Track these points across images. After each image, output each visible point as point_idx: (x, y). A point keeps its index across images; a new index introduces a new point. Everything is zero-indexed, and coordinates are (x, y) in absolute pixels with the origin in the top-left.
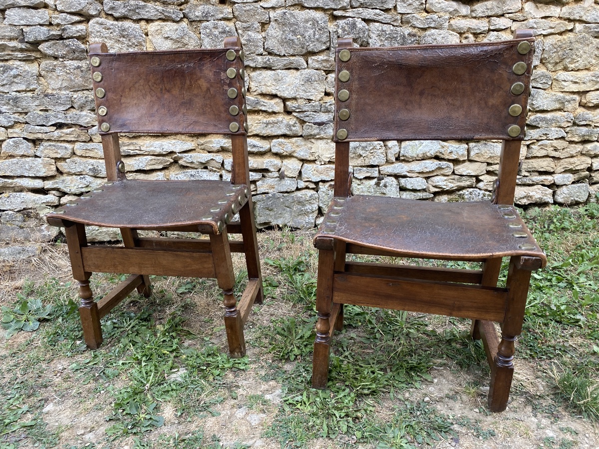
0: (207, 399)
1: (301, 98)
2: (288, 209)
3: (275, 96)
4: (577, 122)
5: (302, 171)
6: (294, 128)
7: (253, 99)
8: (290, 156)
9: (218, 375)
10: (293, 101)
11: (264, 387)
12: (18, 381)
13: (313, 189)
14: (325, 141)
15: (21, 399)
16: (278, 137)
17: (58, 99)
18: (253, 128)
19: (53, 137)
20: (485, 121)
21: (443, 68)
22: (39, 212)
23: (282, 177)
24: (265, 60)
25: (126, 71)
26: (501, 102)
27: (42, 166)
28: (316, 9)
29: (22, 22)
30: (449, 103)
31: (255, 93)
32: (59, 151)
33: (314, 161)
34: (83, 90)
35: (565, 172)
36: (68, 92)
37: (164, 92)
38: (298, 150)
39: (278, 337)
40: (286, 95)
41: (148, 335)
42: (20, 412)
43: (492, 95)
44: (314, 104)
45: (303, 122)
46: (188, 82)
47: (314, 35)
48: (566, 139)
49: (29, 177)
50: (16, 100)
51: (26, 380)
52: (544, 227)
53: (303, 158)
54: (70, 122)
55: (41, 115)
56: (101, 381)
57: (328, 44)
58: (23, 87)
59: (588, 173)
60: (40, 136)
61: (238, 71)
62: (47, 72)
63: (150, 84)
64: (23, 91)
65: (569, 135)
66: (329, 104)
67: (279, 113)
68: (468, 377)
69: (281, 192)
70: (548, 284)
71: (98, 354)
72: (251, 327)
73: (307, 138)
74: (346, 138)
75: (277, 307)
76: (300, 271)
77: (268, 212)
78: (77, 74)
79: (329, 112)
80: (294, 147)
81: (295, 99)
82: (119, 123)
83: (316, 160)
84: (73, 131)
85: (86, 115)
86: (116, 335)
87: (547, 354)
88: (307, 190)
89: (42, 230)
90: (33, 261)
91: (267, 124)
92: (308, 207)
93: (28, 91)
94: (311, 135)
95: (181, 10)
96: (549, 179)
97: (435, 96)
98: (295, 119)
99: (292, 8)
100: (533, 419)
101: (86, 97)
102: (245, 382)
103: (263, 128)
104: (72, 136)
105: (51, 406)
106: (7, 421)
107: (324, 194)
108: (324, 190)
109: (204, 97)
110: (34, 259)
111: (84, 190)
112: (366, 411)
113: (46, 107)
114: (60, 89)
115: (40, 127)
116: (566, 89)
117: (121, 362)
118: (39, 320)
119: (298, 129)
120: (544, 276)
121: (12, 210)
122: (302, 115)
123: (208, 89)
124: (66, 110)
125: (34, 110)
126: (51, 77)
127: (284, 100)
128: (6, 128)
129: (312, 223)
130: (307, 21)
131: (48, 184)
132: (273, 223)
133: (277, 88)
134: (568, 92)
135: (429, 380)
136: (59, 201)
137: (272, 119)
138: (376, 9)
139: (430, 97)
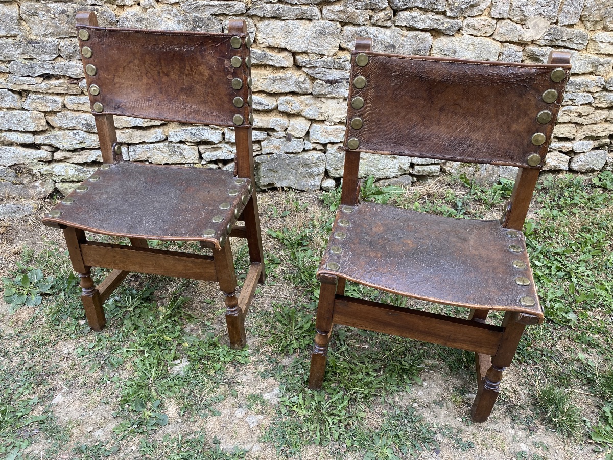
0: (209, 397)
2: (294, 171)
3: (285, 49)
4: (607, 87)
5: (310, 131)
6: (303, 86)
7: (260, 52)
8: (298, 115)
9: (220, 369)
10: (304, 55)
11: (263, 385)
12: (26, 366)
13: (321, 150)
14: (336, 100)
15: (30, 389)
16: (286, 94)
17: (43, 47)
18: (258, 83)
19: (40, 89)
20: (505, 146)
21: (468, 86)
22: (32, 168)
23: (288, 138)
24: (274, 9)
25: (118, 49)
26: (525, 129)
27: (31, 120)
30: (469, 123)
31: (262, 46)
32: (48, 104)
33: (323, 121)
34: (70, 37)
35: (586, 138)
36: (54, 39)
37: (161, 74)
38: (307, 108)
39: (278, 325)
40: (296, 48)
41: (151, 318)
42: (31, 403)
43: (517, 120)
44: (326, 60)
45: (313, 79)
46: (188, 67)
48: (593, 105)
49: (18, 131)
51: (34, 366)
52: (554, 201)
53: (312, 117)
54: (59, 73)
55: (25, 65)
56: (106, 369)
59: (609, 140)
60: (26, 87)
61: (243, 60)
62: (29, 15)
63: (146, 65)
64: (3, 37)
65: (597, 101)
66: (343, 60)
67: (287, 68)
68: (457, 381)
69: (287, 153)
70: (547, 272)
71: (103, 338)
72: (252, 311)
73: (318, 96)
74: (357, 148)
75: (278, 288)
76: (302, 245)
77: (272, 174)
78: (63, 20)
79: (343, 69)
80: (302, 105)
81: (306, 53)
82: (113, 105)
83: (325, 120)
84: (61, 83)
85: (75, 66)
86: (119, 316)
87: (533, 358)
88: (315, 152)
89: (37, 186)
90: (30, 220)
91: (275, 80)
92: (314, 170)
93: (9, 37)
94: (322, 94)
96: (568, 145)
97: (455, 114)
98: (305, 75)
100: (511, 431)
101: (74, 47)
102: (245, 378)
103: (270, 85)
104: (62, 88)
105: (60, 397)
106: (19, 415)
107: (332, 157)
108: (333, 152)
109: (206, 85)
110: (31, 219)
111: (78, 146)
112: (357, 417)
113: (30, 56)
114: (44, 35)
115: (25, 78)
116: (602, 51)
117: (125, 349)
118: (42, 295)
119: (307, 86)
120: (545, 262)
121: (3, 165)
122: (313, 71)
123: (210, 77)
124: (53, 60)
125: (18, 59)
126: (33, 22)
127: (294, 54)
129: (317, 186)
131: (39, 139)
132: (278, 185)
133: (287, 41)
134: (603, 54)
135: (419, 384)
136: (52, 156)
137: (280, 74)
139: (450, 115)
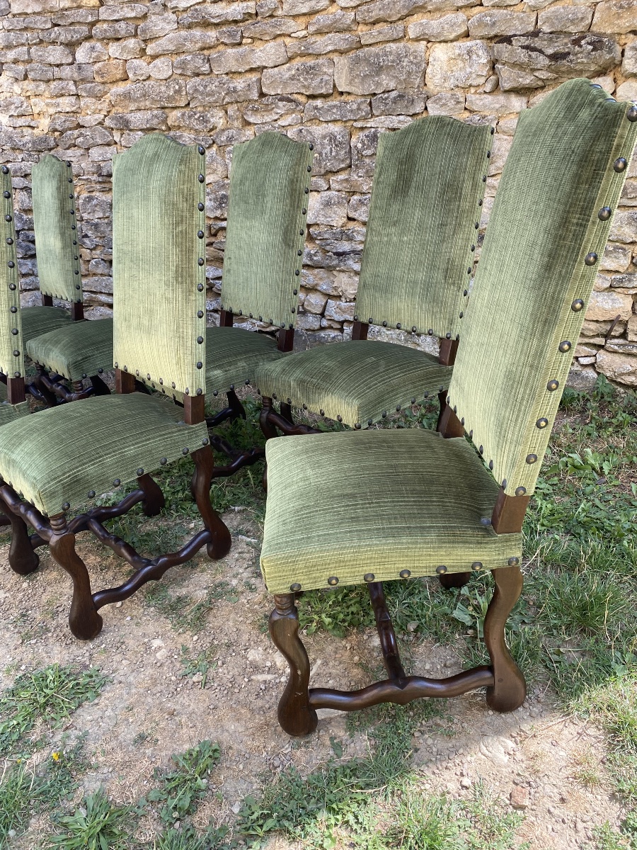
1: (322, 224)
28: (335, 121)
29: (100, 158)
47: (331, 152)
50: (96, 225)
57: (348, 162)
58: (101, 215)
95: (211, 136)
99: (309, 124)
128: (91, 250)
130: (324, 137)
138: (401, 115)
